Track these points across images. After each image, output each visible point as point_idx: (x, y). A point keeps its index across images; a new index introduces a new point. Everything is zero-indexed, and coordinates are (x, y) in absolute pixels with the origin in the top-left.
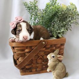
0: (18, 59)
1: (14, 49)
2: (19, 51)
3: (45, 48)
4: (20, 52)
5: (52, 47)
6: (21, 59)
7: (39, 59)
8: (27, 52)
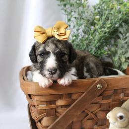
0: (40, 121)
1: (31, 98)
2: (43, 103)
3: (101, 97)
4: (44, 106)
5: (117, 93)
6: (48, 120)
7: (88, 120)
8: (62, 106)
